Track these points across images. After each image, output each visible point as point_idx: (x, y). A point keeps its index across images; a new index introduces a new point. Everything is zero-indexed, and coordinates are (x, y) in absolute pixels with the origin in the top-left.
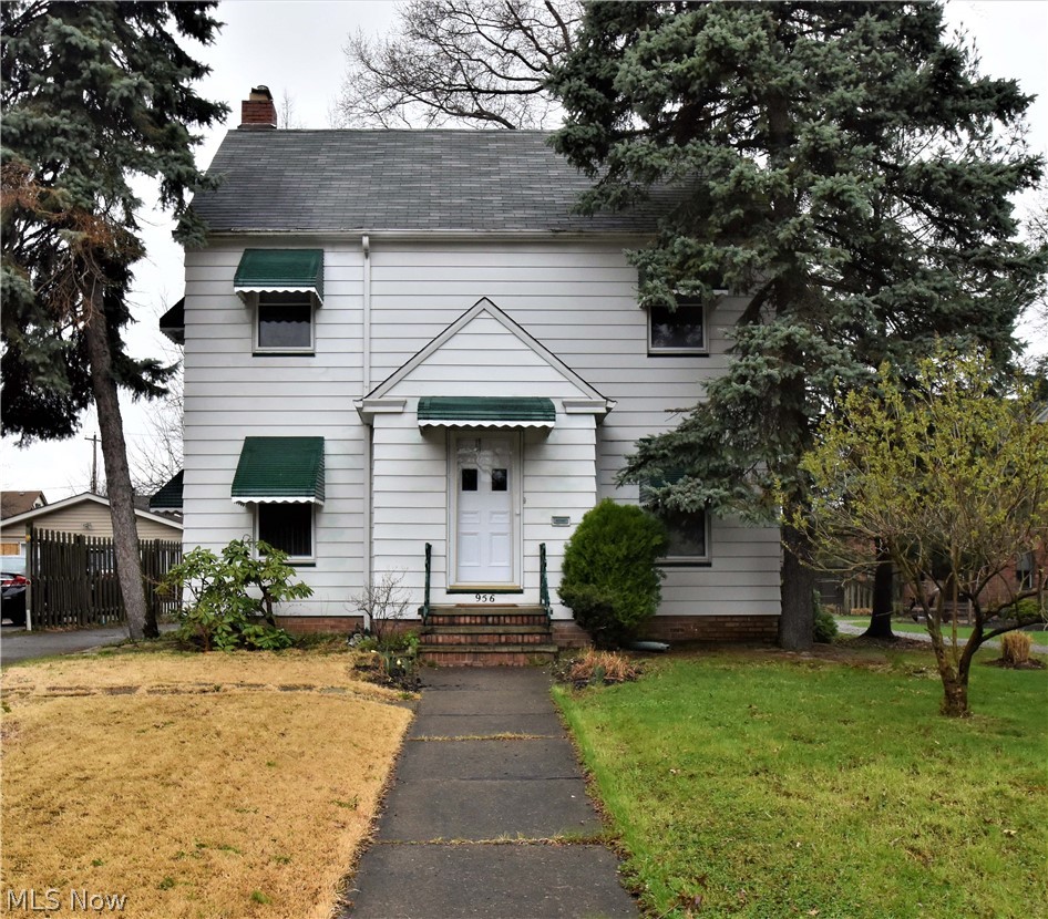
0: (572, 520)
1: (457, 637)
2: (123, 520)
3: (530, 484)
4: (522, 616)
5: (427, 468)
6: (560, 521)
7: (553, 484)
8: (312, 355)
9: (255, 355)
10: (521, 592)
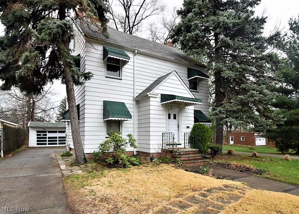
0: (190, 127)
1: (185, 158)
2: (76, 123)
3: (183, 118)
4: (193, 151)
5: (162, 113)
6: (188, 127)
7: (186, 118)
8: (121, 80)
9: (106, 77)
10: (181, 144)
